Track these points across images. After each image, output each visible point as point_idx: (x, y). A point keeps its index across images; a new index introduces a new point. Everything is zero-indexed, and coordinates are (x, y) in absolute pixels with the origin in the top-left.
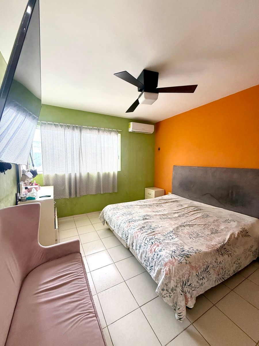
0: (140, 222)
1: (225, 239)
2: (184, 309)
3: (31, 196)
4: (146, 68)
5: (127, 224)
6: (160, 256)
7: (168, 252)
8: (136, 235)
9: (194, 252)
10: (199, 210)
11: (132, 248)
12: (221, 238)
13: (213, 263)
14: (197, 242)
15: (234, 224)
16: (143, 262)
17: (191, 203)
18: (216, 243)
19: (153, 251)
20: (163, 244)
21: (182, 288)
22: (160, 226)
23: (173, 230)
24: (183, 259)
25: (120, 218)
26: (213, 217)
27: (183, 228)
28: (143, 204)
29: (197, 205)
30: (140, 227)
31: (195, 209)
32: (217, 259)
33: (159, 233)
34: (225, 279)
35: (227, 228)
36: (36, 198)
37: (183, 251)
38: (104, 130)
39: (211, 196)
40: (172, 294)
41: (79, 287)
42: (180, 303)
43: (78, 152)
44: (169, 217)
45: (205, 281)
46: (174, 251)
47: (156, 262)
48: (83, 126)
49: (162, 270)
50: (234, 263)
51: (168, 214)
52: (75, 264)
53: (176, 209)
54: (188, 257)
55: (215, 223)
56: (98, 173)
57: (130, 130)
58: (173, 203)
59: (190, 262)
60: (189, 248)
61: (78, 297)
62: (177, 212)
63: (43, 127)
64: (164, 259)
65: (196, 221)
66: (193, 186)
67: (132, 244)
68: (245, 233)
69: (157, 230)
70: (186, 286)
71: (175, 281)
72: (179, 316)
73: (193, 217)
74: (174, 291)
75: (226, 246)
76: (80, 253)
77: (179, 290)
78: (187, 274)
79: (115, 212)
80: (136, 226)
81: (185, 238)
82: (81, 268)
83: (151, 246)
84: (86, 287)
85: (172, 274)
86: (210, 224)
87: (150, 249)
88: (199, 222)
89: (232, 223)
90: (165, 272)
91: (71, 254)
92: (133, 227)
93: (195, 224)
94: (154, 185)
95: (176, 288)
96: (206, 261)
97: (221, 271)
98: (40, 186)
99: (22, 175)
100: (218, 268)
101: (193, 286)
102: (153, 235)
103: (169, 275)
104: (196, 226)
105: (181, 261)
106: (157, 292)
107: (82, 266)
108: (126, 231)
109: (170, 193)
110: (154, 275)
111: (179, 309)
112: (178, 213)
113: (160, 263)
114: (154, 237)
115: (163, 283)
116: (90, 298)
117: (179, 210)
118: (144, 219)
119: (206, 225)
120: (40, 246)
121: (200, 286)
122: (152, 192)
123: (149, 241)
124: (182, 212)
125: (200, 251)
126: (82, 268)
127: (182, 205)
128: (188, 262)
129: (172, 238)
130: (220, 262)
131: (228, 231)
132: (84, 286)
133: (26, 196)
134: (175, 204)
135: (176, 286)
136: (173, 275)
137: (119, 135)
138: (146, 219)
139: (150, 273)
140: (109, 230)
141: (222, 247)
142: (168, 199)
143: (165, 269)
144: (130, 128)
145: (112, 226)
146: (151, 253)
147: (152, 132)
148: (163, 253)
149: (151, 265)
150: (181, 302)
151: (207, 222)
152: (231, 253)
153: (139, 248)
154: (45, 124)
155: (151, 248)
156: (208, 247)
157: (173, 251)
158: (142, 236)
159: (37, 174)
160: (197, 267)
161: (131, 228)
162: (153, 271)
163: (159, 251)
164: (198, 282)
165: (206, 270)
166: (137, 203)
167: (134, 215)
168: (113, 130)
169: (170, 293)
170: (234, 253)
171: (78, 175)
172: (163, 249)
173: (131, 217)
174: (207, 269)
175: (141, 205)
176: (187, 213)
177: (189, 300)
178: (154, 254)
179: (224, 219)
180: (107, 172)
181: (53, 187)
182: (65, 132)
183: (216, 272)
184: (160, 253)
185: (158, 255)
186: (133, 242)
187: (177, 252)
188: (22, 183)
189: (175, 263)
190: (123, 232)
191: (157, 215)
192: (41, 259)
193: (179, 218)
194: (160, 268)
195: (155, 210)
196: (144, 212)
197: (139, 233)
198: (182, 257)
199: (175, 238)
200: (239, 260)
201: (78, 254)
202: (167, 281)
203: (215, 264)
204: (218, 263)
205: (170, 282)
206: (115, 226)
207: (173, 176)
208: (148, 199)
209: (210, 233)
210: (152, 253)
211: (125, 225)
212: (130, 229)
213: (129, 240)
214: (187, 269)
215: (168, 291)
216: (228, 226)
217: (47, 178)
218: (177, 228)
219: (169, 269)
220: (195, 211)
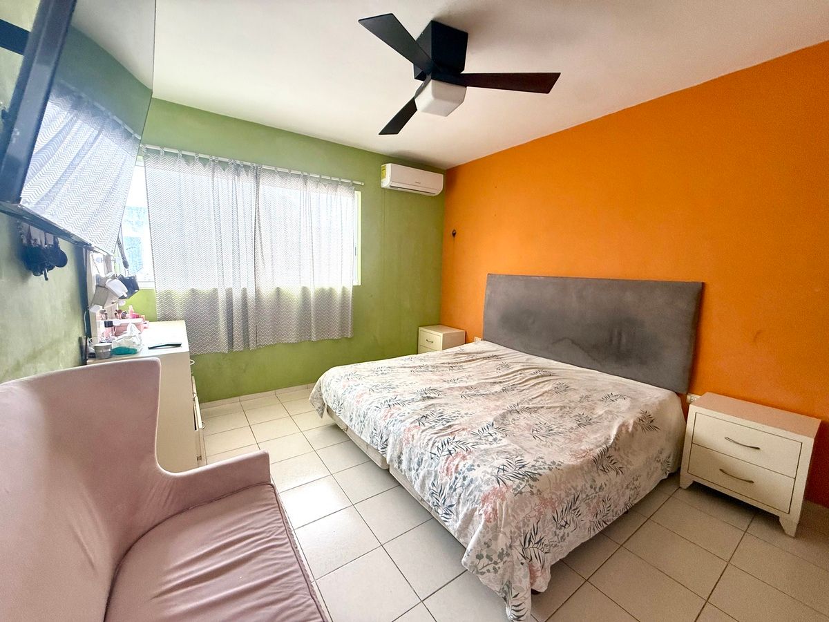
0: (414, 406)
1: (608, 437)
2: (526, 596)
3: (124, 345)
4: (439, 18)
5: (383, 410)
6: (471, 481)
7: (489, 470)
8: (409, 435)
9: (546, 467)
10: (546, 376)
11: (399, 467)
12: (599, 435)
13: (587, 489)
14: (551, 447)
15: (624, 404)
16: (427, 497)
17: (528, 359)
18: (592, 447)
19: (453, 470)
20: (476, 454)
21: (524, 549)
22: (463, 412)
23: (495, 420)
24: (524, 484)
25: (366, 397)
26: (577, 390)
27: (515, 416)
28: (418, 363)
29: (541, 366)
30: (416, 417)
31: (538, 374)
32: (595, 481)
33: (463, 429)
34: (608, 523)
35: (610, 412)
36: (139, 350)
37: (523, 466)
38: (320, 181)
39: (573, 342)
40: (501, 565)
41: (277, 567)
42: (518, 584)
43: (250, 234)
44: (482, 392)
45: (568, 530)
46: (502, 467)
47: (460, 496)
48: (264, 167)
49: (477, 513)
50: (627, 487)
51: (479, 385)
52: (260, 512)
53: (495, 374)
54: (535, 480)
55: (583, 404)
56: (305, 290)
57: (386, 183)
58: (485, 361)
59: (539, 490)
60: (535, 459)
61: (277, 591)
62: (498, 380)
63: (151, 162)
64: (481, 486)
65: (542, 400)
66: (534, 322)
67: (399, 457)
68: (647, 422)
69: (456, 422)
70: (531, 545)
71: (508, 535)
72: (517, 611)
73: (534, 392)
74: (506, 558)
75: (612, 452)
76: (271, 485)
77: (517, 553)
78: (535, 518)
79: (351, 383)
80: (406, 414)
81: (522, 437)
82: (276, 520)
83: (447, 459)
84: (297, 566)
85: (501, 521)
86: (573, 405)
87: (446, 467)
88: (549, 401)
89: (620, 401)
90: (483, 516)
91: (246, 488)
92: (398, 417)
93: (542, 407)
94: (439, 320)
95: (509, 551)
96: (572, 487)
97: (601, 506)
98: (147, 322)
99: (97, 286)
100: (595, 501)
101: (546, 542)
102: (449, 434)
103: (493, 523)
104: (543, 411)
105: (519, 490)
106: (465, 564)
107: (280, 517)
108: (383, 427)
109: (478, 339)
110: (457, 525)
111: (516, 596)
112: (500, 382)
113: (472, 497)
114: (452, 438)
115: (478, 541)
116: (307, 592)
117: (501, 376)
118: (424, 399)
119: (564, 407)
120: (161, 474)
121: (559, 542)
122: (436, 336)
123: (441, 448)
124: (509, 381)
125: (559, 465)
126: (281, 520)
127: (507, 366)
128: (535, 491)
129: (495, 440)
130: (601, 486)
131: (613, 419)
132: (291, 565)
133: (109, 344)
134: (492, 363)
135: (511, 546)
136: (503, 522)
137: (358, 194)
138: (429, 397)
139: (446, 521)
140: (337, 429)
141: (605, 454)
142: (475, 353)
143: (484, 509)
144: (384, 177)
145: (345, 417)
146: (447, 475)
147: (437, 192)
148: (477, 474)
149: (448, 503)
150: (520, 581)
151: (567, 401)
152: (621, 466)
153: (416, 467)
154: (158, 152)
155: (447, 465)
156: (575, 455)
157: (499, 468)
158: (422, 438)
159: (138, 289)
160: (554, 500)
161: (396, 420)
162: (454, 516)
163: (467, 469)
164: (555, 532)
165: (572, 507)
166: (403, 362)
167: (400, 390)
168: (343, 180)
169: (496, 563)
170: (629, 466)
171: (251, 294)
172: (476, 464)
173: (393, 394)
174: (575, 503)
175: (414, 365)
176: (520, 384)
177: (539, 574)
178: (456, 478)
179: (603, 395)
180: (327, 287)
181: (183, 323)
182: (215, 179)
183: (591, 508)
184: (471, 475)
185: (464, 478)
186: (401, 453)
187: (510, 470)
188: (95, 310)
189: (507, 495)
190: (374, 431)
191: (453, 388)
192: (164, 506)
193: (503, 394)
194: (470, 508)
195: (447, 378)
196: (422, 382)
197: (415, 431)
198: (522, 479)
199: (500, 440)
200: (637, 480)
201: (268, 488)
202: (490, 536)
203: (590, 491)
204: (597, 490)
205: (496, 538)
206: (354, 416)
207: (487, 298)
208: (429, 354)
209: (575, 425)
210: (451, 475)
211: (379, 415)
212: (392, 424)
213: (389, 449)
214: (533, 506)
215: (491, 560)
216: (611, 409)
217: (168, 297)
218: (504, 416)
219: (494, 510)
220: (538, 377)
